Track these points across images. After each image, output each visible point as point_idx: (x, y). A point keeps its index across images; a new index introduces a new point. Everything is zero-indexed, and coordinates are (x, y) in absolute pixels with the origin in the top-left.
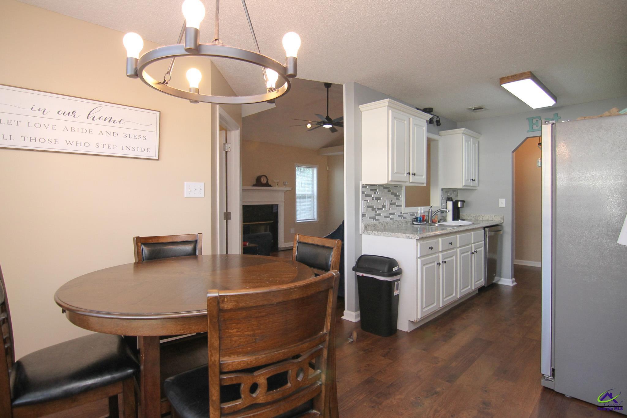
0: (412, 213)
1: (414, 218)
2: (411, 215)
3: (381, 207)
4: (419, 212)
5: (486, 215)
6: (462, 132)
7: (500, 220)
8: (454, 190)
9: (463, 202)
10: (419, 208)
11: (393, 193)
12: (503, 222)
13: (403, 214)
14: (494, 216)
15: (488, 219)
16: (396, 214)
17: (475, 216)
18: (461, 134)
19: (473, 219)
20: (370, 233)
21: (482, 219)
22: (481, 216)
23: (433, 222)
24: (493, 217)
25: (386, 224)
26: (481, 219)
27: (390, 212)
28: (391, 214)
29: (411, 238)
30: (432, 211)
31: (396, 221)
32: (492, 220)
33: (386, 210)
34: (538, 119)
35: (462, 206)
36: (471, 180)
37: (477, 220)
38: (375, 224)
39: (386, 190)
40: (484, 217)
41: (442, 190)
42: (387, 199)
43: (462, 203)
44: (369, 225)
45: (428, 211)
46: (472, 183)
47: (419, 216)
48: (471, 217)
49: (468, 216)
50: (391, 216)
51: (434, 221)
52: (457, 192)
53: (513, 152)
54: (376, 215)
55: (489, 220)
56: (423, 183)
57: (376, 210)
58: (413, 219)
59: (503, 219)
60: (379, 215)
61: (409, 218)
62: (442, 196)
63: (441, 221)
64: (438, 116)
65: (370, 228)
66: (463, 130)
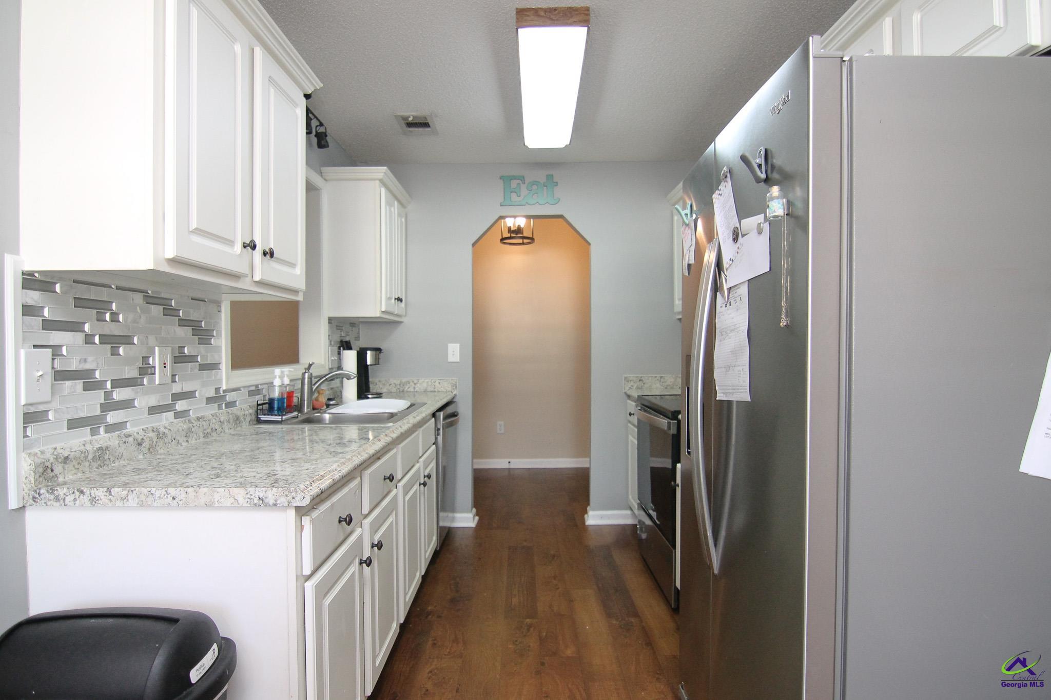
0: (253, 388)
1: (259, 402)
2: (251, 393)
3: (134, 373)
4: (277, 382)
5: (420, 381)
6: (381, 176)
7: (450, 389)
8: (353, 323)
9: (378, 350)
10: (277, 371)
11: (183, 323)
12: (455, 393)
13: (224, 391)
14: (437, 381)
15: (426, 389)
16: (197, 395)
17: (398, 382)
18: (378, 182)
19: (394, 390)
20: (69, 499)
21: (414, 388)
22: (411, 383)
23: (314, 409)
24: (437, 384)
25: (155, 440)
26: (412, 390)
27: (176, 388)
28: (177, 397)
29: (271, 502)
30: (310, 378)
31: (198, 419)
32: (434, 390)
33: (157, 382)
34: (519, 181)
35: (377, 362)
36: (395, 299)
37: (403, 392)
38: (100, 449)
39: (157, 310)
40: (418, 385)
41: (331, 320)
42: (163, 343)
43: (376, 355)
44: (67, 458)
45: (300, 377)
46: (399, 308)
47: (276, 394)
48: (390, 385)
49: (384, 385)
50: (180, 406)
51: (316, 407)
52: (359, 329)
53: (474, 245)
54: (109, 406)
55: (429, 390)
56: (295, 292)
57: (109, 385)
58: (258, 405)
59: (456, 386)
60: (127, 404)
61: (245, 406)
62: (329, 336)
63: (332, 403)
64: (322, 121)
65: (73, 472)
66: (384, 171)
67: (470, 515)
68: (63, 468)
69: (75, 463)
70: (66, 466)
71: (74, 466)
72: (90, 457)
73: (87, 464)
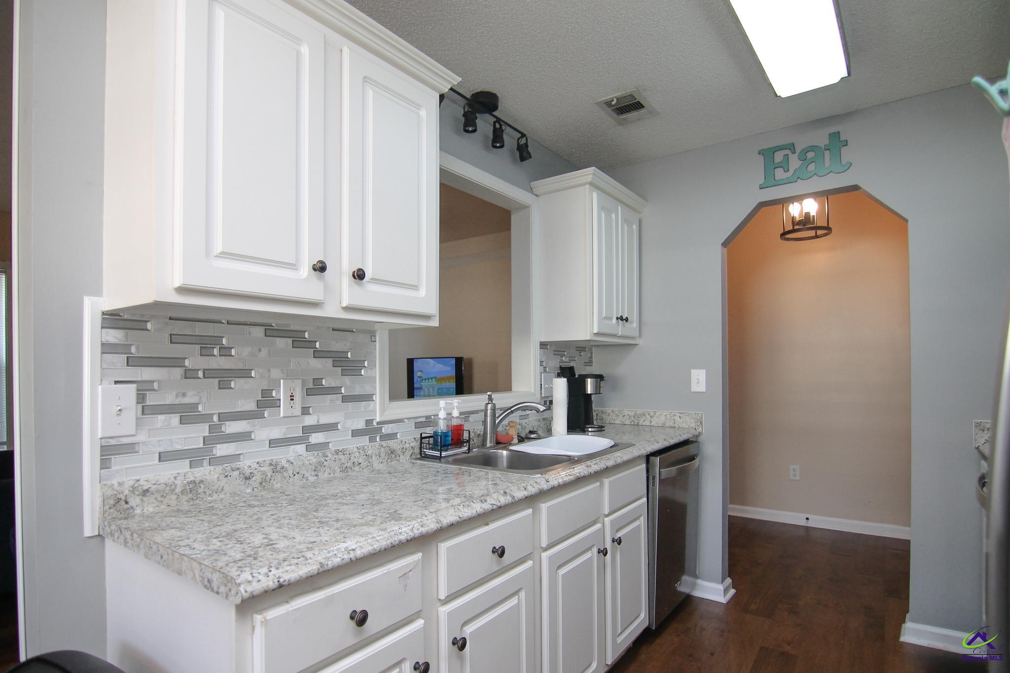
0: (424, 419)
1: (423, 435)
2: (418, 425)
3: (251, 406)
4: (442, 415)
5: (657, 414)
6: (589, 178)
7: (693, 425)
8: (582, 347)
9: (599, 378)
10: (442, 402)
11: (317, 354)
12: (700, 430)
13: (378, 423)
14: (678, 415)
15: (664, 424)
16: (339, 428)
17: (632, 414)
18: (588, 186)
19: (628, 422)
21: (651, 422)
22: (647, 416)
23: (498, 443)
24: (677, 418)
25: (269, 474)
26: (648, 424)
27: (310, 420)
28: (308, 430)
30: (494, 410)
31: (337, 452)
32: (673, 425)
33: (282, 416)
35: (598, 390)
36: (617, 318)
37: (638, 425)
38: (194, 482)
39: (283, 343)
40: (655, 418)
41: (543, 345)
42: (290, 376)
43: (596, 383)
44: (148, 491)
45: (483, 408)
46: (621, 329)
47: (442, 427)
48: (624, 416)
49: (617, 415)
50: (316, 438)
51: (502, 441)
52: (592, 353)
53: (725, 244)
54: (216, 437)
55: (667, 425)
56: (427, 317)
57: (215, 418)
58: (422, 438)
59: (701, 423)
61: (408, 437)
62: (541, 362)
63: (533, 436)
64: (522, 130)
65: (155, 505)
66: (592, 172)
67: (721, 587)
68: (142, 500)
69: (158, 496)
70: (145, 499)
71: (156, 499)
72: (178, 490)
73: (174, 497)
